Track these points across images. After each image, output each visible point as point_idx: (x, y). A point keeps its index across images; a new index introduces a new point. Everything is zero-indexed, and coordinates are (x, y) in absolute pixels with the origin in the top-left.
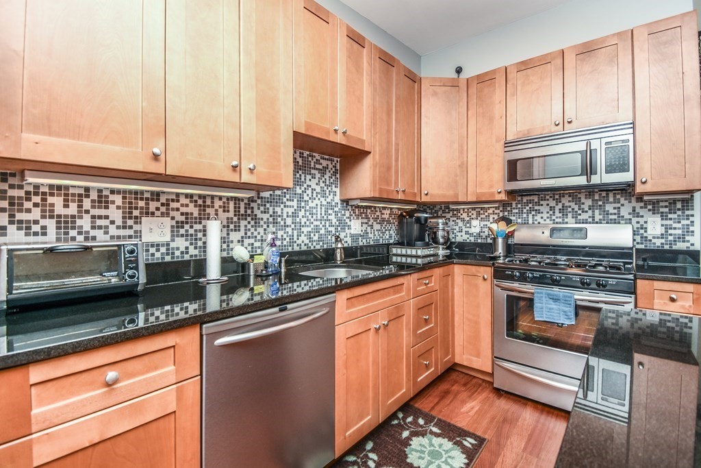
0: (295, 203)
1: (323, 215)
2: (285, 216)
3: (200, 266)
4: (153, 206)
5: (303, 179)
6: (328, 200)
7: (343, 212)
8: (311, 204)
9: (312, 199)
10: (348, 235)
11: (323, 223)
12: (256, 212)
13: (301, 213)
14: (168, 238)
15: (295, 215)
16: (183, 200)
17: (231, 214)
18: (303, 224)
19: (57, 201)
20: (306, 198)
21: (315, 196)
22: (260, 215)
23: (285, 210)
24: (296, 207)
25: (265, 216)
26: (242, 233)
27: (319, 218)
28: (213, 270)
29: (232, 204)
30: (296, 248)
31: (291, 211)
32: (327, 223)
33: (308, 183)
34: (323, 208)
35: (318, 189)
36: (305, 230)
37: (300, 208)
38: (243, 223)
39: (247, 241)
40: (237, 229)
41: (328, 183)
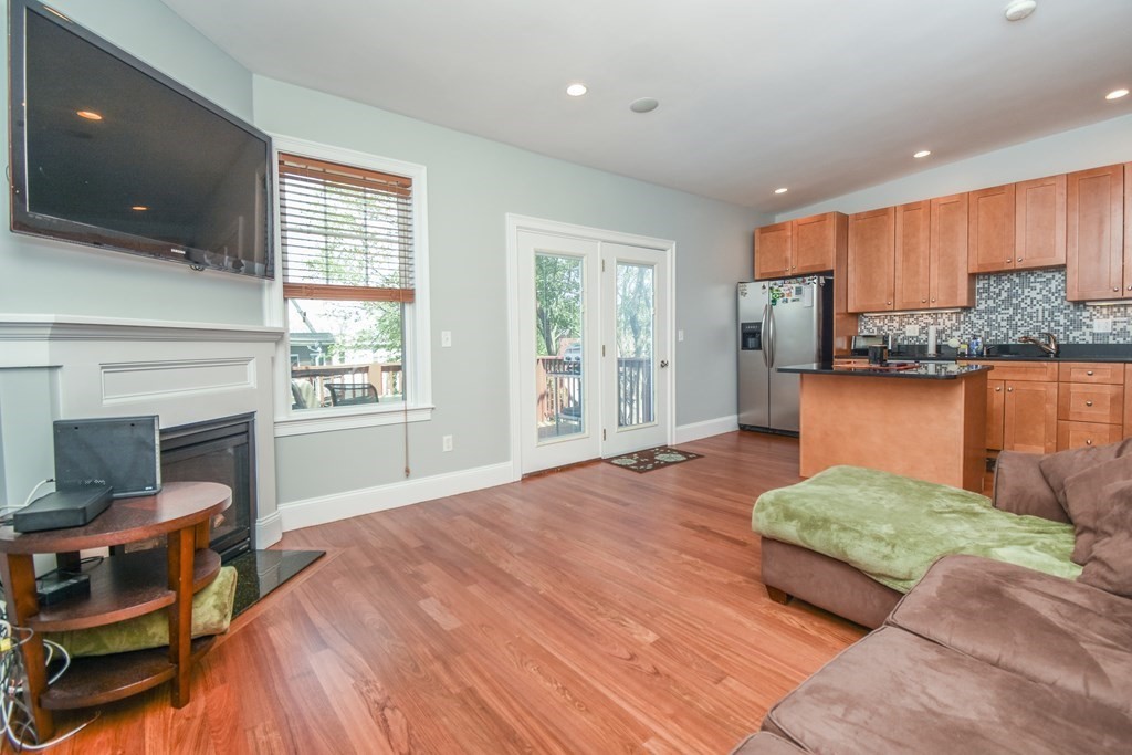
0: (1011, 311)
1: (1046, 316)
2: (999, 320)
3: (923, 348)
4: (911, 320)
5: (1020, 292)
6: (1056, 304)
7: (1078, 313)
8: (1029, 309)
9: (1032, 305)
10: (1087, 333)
11: (1046, 323)
12: (972, 319)
13: (1017, 319)
14: (917, 334)
15: (1010, 319)
16: (925, 316)
17: (954, 321)
18: (1019, 324)
19: (877, 321)
20: (1023, 305)
21: (1035, 302)
22: (975, 321)
23: (1000, 316)
24: (1011, 313)
25: (980, 322)
26: (962, 331)
27: (1040, 319)
28: (932, 351)
29: (954, 316)
30: (1011, 342)
31: (1005, 317)
32: (1052, 324)
33: (1026, 294)
34: (1047, 313)
35: (1040, 297)
36: (1022, 330)
37: (1016, 314)
38: (962, 326)
39: (964, 337)
40: (958, 329)
41: (1053, 290)
